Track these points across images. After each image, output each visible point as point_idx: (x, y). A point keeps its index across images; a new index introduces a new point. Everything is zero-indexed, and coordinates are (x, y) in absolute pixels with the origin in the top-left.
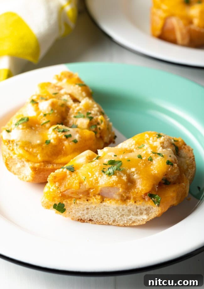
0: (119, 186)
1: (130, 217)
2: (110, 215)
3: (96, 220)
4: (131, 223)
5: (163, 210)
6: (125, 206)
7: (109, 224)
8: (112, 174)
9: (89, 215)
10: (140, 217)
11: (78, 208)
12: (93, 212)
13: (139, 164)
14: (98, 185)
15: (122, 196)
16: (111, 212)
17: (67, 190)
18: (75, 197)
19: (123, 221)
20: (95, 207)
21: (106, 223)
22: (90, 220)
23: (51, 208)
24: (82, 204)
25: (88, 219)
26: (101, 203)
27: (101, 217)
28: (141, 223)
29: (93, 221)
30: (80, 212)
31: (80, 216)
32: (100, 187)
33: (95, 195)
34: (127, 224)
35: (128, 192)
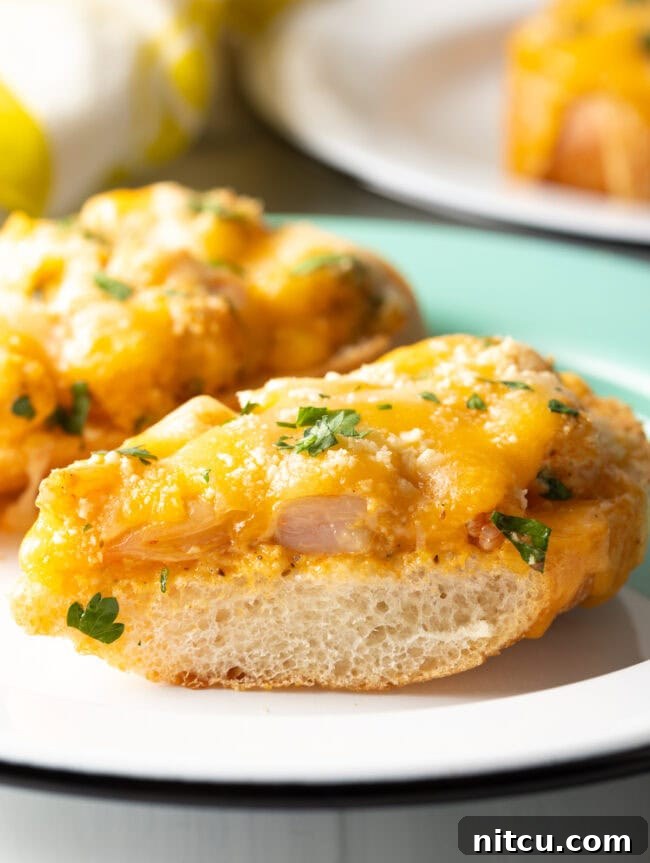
0: (364, 486)
1: (411, 641)
2: (325, 637)
3: (258, 671)
4: (415, 666)
5: (560, 591)
6: (389, 583)
7: (318, 687)
8: (325, 446)
9: (228, 646)
10: (458, 637)
11: (179, 616)
12: (248, 632)
13: (433, 418)
14: (270, 494)
15: (376, 538)
16: (327, 620)
17: (128, 532)
18: (169, 559)
19: (381, 662)
20: (257, 602)
21: (304, 679)
22: (235, 674)
23: (57, 628)
24: (197, 594)
25: (225, 671)
26: (285, 573)
27: (282, 655)
28: (464, 664)
29: (246, 679)
30: (190, 635)
31: (186, 659)
32: (278, 503)
33: (255, 544)
34: (400, 674)
35: (401, 515)
